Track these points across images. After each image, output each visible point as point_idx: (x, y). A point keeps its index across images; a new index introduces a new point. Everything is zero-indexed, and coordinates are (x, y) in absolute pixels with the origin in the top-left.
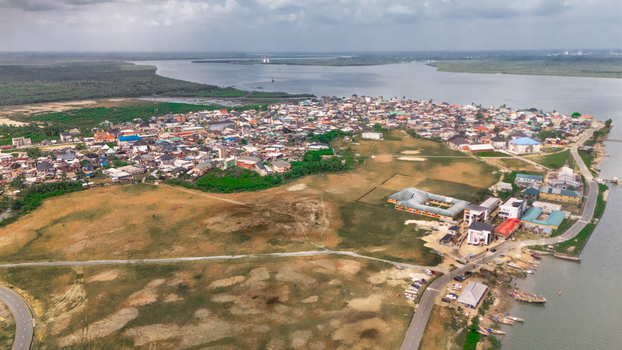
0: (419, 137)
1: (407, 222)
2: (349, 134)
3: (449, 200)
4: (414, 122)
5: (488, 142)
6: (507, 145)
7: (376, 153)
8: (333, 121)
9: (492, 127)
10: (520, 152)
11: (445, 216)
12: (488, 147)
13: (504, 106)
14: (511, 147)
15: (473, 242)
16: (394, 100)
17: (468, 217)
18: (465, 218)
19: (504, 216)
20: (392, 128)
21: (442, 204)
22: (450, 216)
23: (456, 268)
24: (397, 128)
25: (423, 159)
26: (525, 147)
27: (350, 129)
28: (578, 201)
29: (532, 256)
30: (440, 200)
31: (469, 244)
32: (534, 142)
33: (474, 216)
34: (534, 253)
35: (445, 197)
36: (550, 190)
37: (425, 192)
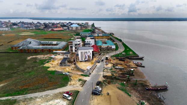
1: (29, 58)
3: (55, 42)
6: (68, 28)
10: (74, 30)
11: (57, 50)
13: (60, 22)
14: (70, 29)
15: (84, 60)
17: (72, 47)
18: (70, 49)
20: (15, 28)
22: (59, 49)
23: (85, 81)
25: (33, 34)
26: (75, 28)
28: (109, 38)
29: (119, 60)
30: (49, 43)
31: (81, 62)
32: (78, 26)
33: (76, 45)
34: (119, 58)
35: (52, 42)
36: (98, 35)
37: (39, 41)
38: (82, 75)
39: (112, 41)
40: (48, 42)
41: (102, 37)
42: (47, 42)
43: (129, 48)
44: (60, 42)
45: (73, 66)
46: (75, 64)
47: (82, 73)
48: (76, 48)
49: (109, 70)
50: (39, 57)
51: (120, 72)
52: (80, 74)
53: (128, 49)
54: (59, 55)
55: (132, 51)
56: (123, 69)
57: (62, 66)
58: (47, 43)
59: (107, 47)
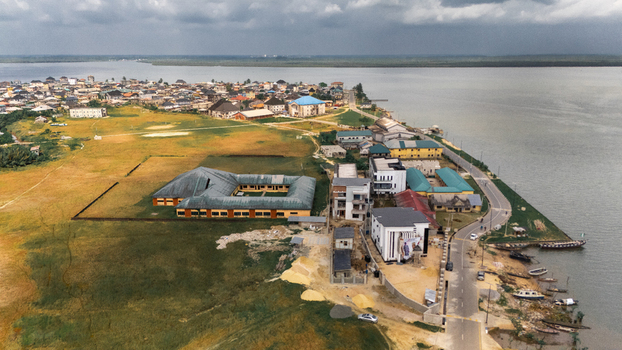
0: (163, 111)
1: (223, 243)
2: (44, 114)
3: (278, 179)
4: (149, 97)
5: (262, 108)
6: (287, 108)
7: (100, 133)
8: (11, 102)
9: (251, 96)
10: (305, 115)
12: (265, 112)
13: (249, 81)
14: (293, 111)
15: (398, 256)
16: (110, 82)
17: (343, 203)
18: (336, 208)
19: (383, 191)
20: (118, 105)
21: (266, 190)
22: (304, 208)
24: (127, 104)
25: (187, 133)
26: (310, 108)
27: (45, 108)
28: (440, 153)
29: (512, 257)
30: (260, 182)
31: (389, 262)
32: (317, 101)
33: (356, 197)
34: (507, 250)
35: (269, 176)
36: (402, 144)
37: (227, 173)
38: (417, 324)
39: (453, 166)
40: (256, 176)
41: (415, 152)
42: (252, 176)
43: (525, 203)
44: (293, 177)
45: (375, 282)
46: (377, 274)
47: (416, 318)
48: (356, 206)
49: (497, 303)
50: (249, 236)
51: (538, 315)
52: (412, 320)
53: (523, 209)
54: (306, 229)
55: (541, 217)
56: (542, 298)
57: (340, 282)
58: (253, 179)
59: (454, 201)
